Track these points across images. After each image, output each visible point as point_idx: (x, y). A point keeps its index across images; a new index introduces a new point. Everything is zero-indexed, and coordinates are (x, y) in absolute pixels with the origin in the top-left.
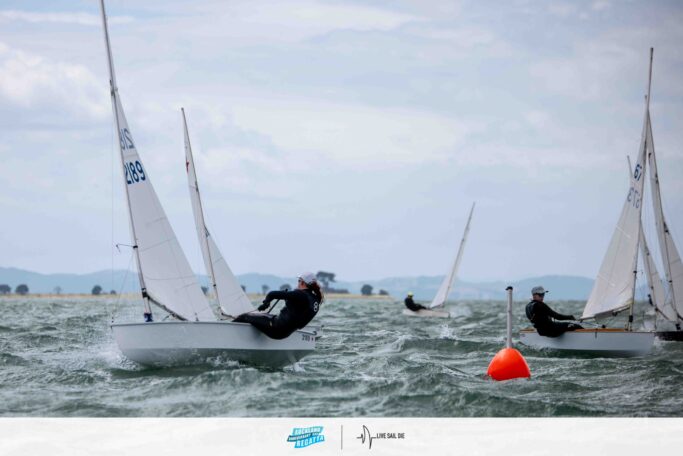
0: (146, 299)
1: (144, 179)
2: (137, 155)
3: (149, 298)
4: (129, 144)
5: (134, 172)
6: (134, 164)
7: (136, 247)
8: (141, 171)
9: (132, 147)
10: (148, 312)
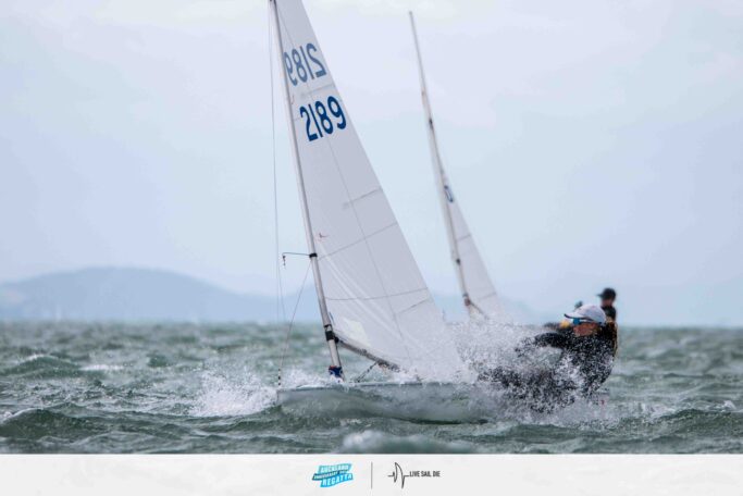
0: (332, 342)
1: (342, 126)
2: (333, 85)
3: (337, 340)
4: (315, 68)
5: (324, 117)
6: (326, 104)
7: (313, 255)
8: (339, 113)
9: (322, 73)
10: (336, 364)
